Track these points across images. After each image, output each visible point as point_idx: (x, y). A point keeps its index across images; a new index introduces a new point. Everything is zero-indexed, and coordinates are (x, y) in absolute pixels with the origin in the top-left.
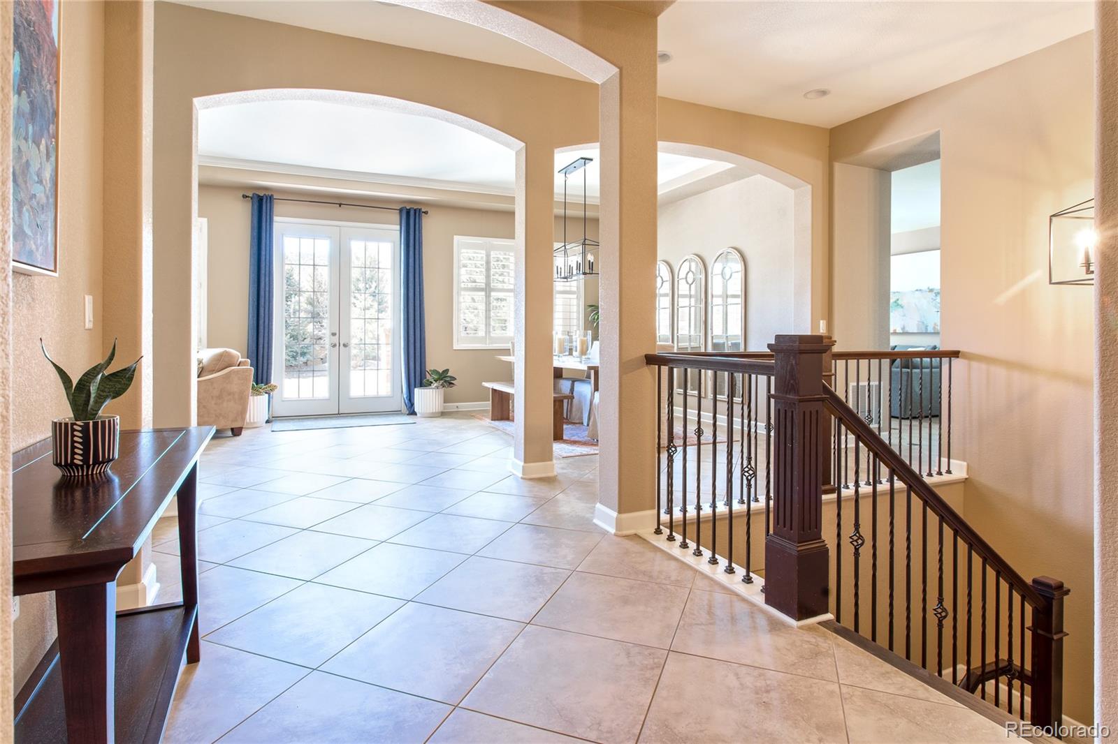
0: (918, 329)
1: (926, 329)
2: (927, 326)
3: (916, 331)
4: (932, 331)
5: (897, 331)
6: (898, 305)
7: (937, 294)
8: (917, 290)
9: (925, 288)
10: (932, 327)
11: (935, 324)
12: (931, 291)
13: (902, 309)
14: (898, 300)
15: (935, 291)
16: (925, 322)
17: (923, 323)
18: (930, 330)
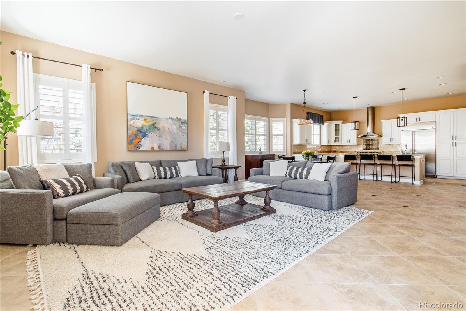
0: (170, 147)
1: (176, 147)
2: (177, 145)
3: (169, 149)
4: (180, 149)
5: (155, 149)
6: (155, 127)
7: (183, 123)
8: (169, 118)
9: (174, 117)
10: (180, 147)
11: (182, 144)
12: (179, 120)
13: (158, 131)
14: (155, 123)
15: (182, 121)
16: (175, 142)
17: (174, 142)
18: (179, 148)
